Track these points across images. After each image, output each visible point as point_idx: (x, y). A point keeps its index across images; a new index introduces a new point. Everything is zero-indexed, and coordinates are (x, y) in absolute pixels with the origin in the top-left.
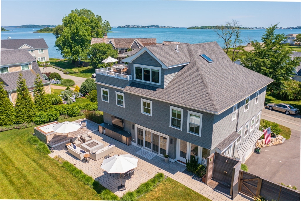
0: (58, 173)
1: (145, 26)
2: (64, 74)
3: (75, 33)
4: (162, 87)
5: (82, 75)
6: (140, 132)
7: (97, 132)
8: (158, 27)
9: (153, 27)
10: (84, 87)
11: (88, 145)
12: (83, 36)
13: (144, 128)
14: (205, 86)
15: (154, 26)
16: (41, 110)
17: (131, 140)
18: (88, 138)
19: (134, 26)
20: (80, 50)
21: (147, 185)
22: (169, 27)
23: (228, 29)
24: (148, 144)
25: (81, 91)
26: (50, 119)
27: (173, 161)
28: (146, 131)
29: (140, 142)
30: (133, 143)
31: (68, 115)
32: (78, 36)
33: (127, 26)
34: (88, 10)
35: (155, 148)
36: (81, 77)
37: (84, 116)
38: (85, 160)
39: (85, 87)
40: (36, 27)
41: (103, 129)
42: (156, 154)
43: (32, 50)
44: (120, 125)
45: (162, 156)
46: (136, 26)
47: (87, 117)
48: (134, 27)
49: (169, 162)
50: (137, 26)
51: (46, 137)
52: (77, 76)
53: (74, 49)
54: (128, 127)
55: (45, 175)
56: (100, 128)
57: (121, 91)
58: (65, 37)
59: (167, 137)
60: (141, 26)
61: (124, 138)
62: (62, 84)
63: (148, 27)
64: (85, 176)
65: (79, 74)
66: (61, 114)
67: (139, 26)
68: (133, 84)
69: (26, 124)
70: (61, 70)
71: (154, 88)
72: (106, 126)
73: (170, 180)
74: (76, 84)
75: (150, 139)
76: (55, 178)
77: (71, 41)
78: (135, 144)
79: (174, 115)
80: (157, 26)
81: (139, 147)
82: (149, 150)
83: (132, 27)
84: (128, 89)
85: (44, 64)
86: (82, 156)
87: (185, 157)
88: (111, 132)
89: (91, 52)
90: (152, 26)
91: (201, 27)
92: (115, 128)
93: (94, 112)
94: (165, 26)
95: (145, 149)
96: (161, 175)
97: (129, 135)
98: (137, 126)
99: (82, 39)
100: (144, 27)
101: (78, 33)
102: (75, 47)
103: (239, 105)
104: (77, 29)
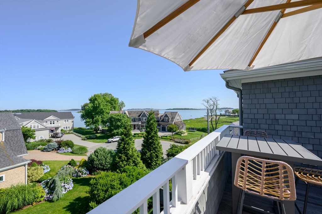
2: (82, 140)
12: (104, 109)
34: (109, 94)
36: (98, 142)
43: (58, 120)
52: (94, 142)
53: (95, 119)
62: (72, 152)
85: (68, 132)
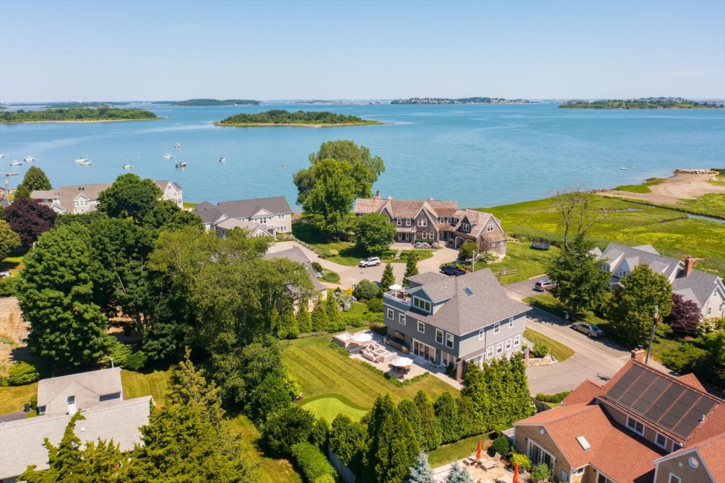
0: (360, 367)
1: (457, 100)
2: (319, 257)
3: (333, 192)
4: (431, 314)
5: (344, 260)
6: (417, 344)
7: (382, 343)
8: (488, 100)
9: (475, 102)
10: (358, 291)
11: (377, 351)
12: (344, 196)
13: (419, 342)
14: (458, 317)
15: (478, 98)
16: (332, 321)
17: (409, 350)
18: (376, 347)
19: (430, 101)
20: (338, 217)
21: (418, 377)
22: (515, 101)
23: (665, 107)
24: (422, 354)
25: (354, 294)
26: (339, 329)
27: (438, 366)
28: (421, 344)
29: (416, 352)
30: (411, 353)
31: (353, 325)
32: (336, 196)
33: (412, 99)
35: (427, 357)
36: (345, 265)
37: (368, 327)
38: (376, 362)
39: (360, 290)
40: (214, 104)
41: (387, 340)
42: (427, 362)
43: (270, 217)
44: (401, 337)
45: (430, 362)
46: (435, 99)
47: (371, 329)
48: (429, 103)
49: (435, 367)
50: (438, 100)
51: (345, 343)
52: (339, 263)
53: (330, 216)
54: (407, 340)
55: (353, 369)
56: (385, 340)
57: (404, 313)
58: (317, 196)
59: (435, 349)
60: (447, 100)
61: (404, 348)
62: (323, 278)
63: (464, 101)
64: (378, 370)
65: (339, 257)
66: (348, 324)
67: (442, 100)
68: (412, 309)
69: (321, 332)
70: (312, 250)
71: (425, 314)
72: (389, 338)
73: (433, 377)
74: (341, 277)
75: (423, 350)
76: (360, 370)
77: (326, 204)
78: (412, 354)
79: (438, 334)
80: (484, 99)
81: (415, 356)
82: (422, 358)
83: (425, 103)
84: (408, 313)
85: (286, 237)
86: (375, 359)
87: (446, 364)
88: (394, 343)
89: (359, 228)
90: (474, 100)
91: (594, 103)
92: (397, 340)
93: (375, 323)
94: (503, 100)
95: (419, 357)
96: (428, 373)
97: (409, 347)
98: (414, 340)
99: (343, 200)
100: (452, 102)
101: (337, 193)
102: (331, 212)
103: (486, 329)
104: (336, 186)
